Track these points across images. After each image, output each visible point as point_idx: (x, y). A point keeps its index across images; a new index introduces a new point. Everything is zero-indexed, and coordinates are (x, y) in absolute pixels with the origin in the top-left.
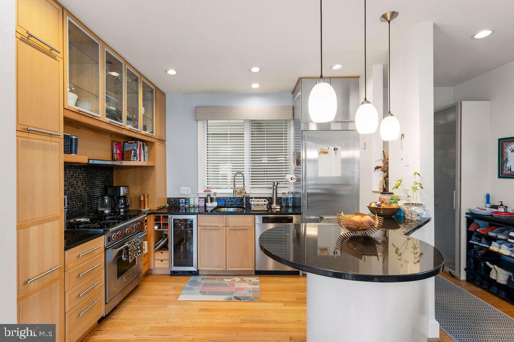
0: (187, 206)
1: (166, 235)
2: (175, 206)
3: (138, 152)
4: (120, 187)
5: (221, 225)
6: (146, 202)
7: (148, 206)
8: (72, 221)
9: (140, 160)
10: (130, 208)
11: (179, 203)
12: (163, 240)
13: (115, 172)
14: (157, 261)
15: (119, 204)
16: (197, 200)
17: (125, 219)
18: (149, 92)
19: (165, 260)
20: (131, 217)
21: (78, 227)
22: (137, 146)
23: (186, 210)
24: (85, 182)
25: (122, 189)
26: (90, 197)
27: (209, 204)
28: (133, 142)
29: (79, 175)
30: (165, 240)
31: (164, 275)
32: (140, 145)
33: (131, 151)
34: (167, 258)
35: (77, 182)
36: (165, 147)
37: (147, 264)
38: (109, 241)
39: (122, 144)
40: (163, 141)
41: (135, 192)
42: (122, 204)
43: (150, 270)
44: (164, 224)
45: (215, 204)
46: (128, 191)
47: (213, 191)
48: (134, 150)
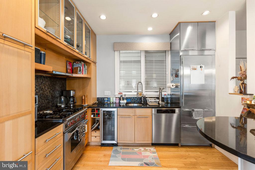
0: (109, 102)
1: (98, 121)
2: (101, 102)
3: (82, 69)
4: (70, 91)
5: (132, 114)
6: (86, 100)
7: (87, 103)
8: (41, 112)
9: (83, 74)
10: (76, 104)
11: (104, 101)
12: (96, 124)
13: (67, 82)
14: (93, 137)
15: (70, 101)
16: (114, 99)
17: (75, 111)
18: (88, 32)
19: (98, 136)
20: (78, 110)
21: (45, 118)
22: (81, 65)
23: (108, 105)
24: (50, 87)
25: (72, 92)
26: (53, 97)
27: (122, 102)
28: (79, 62)
29: (46, 83)
30: (98, 124)
31: (97, 146)
32: (83, 64)
33: (77, 68)
34: (99, 135)
35: (45, 87)
36: (96, 66)
37: (87, 139)
38: (66, 127)
39: (72, 63)
40: (95, 63)
41: (79, 94)
42: (72, 101)
43: (89, 143)
44: (97, 114)
45: (125, 101)
46: (75, 93)
47: (124, 93)
48: (80, 67)
